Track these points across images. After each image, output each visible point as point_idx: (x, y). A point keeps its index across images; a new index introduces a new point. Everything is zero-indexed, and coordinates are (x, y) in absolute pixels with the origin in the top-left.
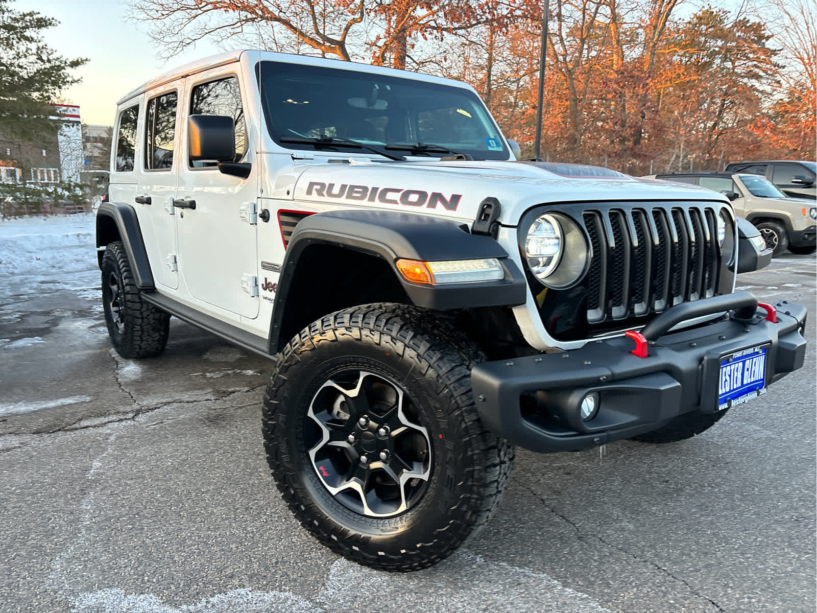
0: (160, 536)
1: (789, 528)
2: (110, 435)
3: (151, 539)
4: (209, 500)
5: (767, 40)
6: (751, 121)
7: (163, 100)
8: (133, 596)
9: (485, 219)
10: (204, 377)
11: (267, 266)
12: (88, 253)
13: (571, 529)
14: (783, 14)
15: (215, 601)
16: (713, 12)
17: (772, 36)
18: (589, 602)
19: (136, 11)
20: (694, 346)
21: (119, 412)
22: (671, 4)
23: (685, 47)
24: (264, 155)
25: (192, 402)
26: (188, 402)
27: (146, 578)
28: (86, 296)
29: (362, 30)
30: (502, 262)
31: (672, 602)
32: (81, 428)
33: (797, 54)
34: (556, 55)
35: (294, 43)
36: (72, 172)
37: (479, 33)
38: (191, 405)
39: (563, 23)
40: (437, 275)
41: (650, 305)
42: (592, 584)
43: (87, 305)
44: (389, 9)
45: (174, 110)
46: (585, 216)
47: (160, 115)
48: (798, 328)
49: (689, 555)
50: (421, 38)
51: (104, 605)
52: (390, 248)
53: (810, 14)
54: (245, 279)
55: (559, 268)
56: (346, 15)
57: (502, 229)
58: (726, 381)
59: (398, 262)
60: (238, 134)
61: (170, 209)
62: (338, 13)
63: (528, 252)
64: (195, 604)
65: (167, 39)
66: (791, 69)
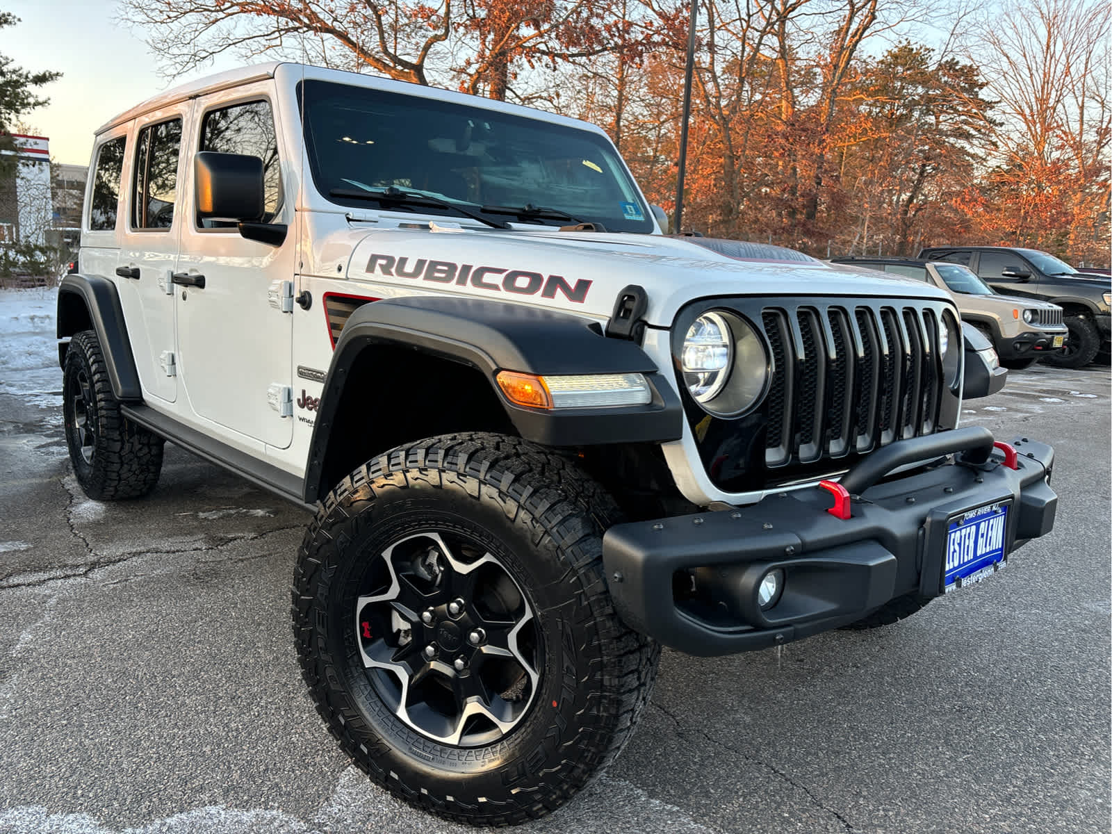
0: (105, 735)
1: (948, 721)
2: (50, 596)
3: (92, 739)
4: (180, 686)
5: (981, 88)
6: (958, 194)
7: (162, 133)
8: (59, 816)
9: (626, 317)
10: (196, 517)
11: (305, 373)
12: (45, 343)
13: (669, 722)
14: (1000, 55)
15: (173, 823)
16: (912, 49)
17: (987, 84)
18: (679, 817)
19: (131, 11)
20: (913, 502)
21: (66, 566)
22: (857, 37)
23: (876, 93)
24: (306, 214)
25: (174, 552)
26: (168, 552)
27: (80, 792)
28: (37, 403)
29: (447, 51)
30: (648, 379)
31: (786, 815)
32: (10, 587)
33: (1017, 108)
34: (706, 97)
35: (352, 63)
36: (31, 229)
37: (607, 62)
38: (172, 556)
39: (715, 56)
40: (556, 396)
41: (851, 442)
42: (687, 793)
43: (38, 416)
44: (485, 25)
45: (176, 146)
46: (765, 316)
47: (157, 154)
48: (1045, 476)
49: (816, 754)
50: (526, 65)
51: (16, 829)
52: (487, 354)
53: (1035, 57)
54: (273, 392)
55: (726, 388)
56: (426, 30)
57: (649, 331)
58: (955, 551)
59: (499, 375)
60: (268, 184)
61: (166, 286)
62: (415, 27)
63: (685, 365)
64: (145, 826)
65: (175, 51)
66: (1011, 127)
